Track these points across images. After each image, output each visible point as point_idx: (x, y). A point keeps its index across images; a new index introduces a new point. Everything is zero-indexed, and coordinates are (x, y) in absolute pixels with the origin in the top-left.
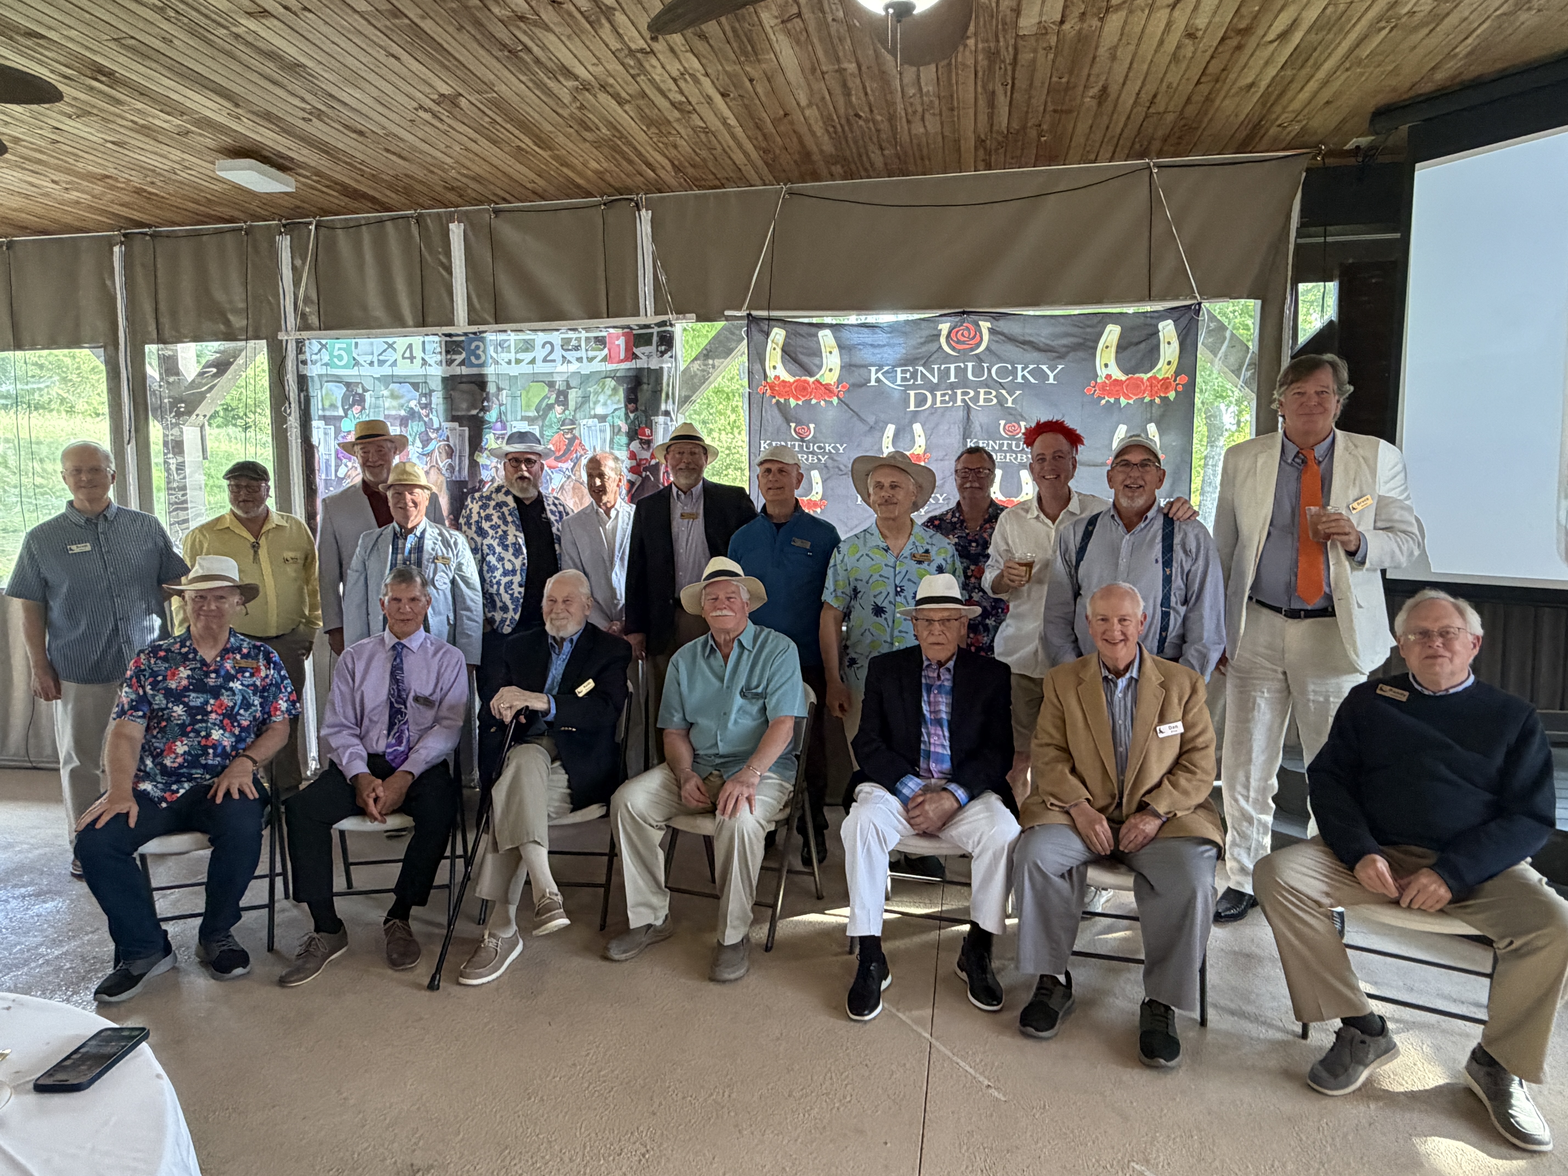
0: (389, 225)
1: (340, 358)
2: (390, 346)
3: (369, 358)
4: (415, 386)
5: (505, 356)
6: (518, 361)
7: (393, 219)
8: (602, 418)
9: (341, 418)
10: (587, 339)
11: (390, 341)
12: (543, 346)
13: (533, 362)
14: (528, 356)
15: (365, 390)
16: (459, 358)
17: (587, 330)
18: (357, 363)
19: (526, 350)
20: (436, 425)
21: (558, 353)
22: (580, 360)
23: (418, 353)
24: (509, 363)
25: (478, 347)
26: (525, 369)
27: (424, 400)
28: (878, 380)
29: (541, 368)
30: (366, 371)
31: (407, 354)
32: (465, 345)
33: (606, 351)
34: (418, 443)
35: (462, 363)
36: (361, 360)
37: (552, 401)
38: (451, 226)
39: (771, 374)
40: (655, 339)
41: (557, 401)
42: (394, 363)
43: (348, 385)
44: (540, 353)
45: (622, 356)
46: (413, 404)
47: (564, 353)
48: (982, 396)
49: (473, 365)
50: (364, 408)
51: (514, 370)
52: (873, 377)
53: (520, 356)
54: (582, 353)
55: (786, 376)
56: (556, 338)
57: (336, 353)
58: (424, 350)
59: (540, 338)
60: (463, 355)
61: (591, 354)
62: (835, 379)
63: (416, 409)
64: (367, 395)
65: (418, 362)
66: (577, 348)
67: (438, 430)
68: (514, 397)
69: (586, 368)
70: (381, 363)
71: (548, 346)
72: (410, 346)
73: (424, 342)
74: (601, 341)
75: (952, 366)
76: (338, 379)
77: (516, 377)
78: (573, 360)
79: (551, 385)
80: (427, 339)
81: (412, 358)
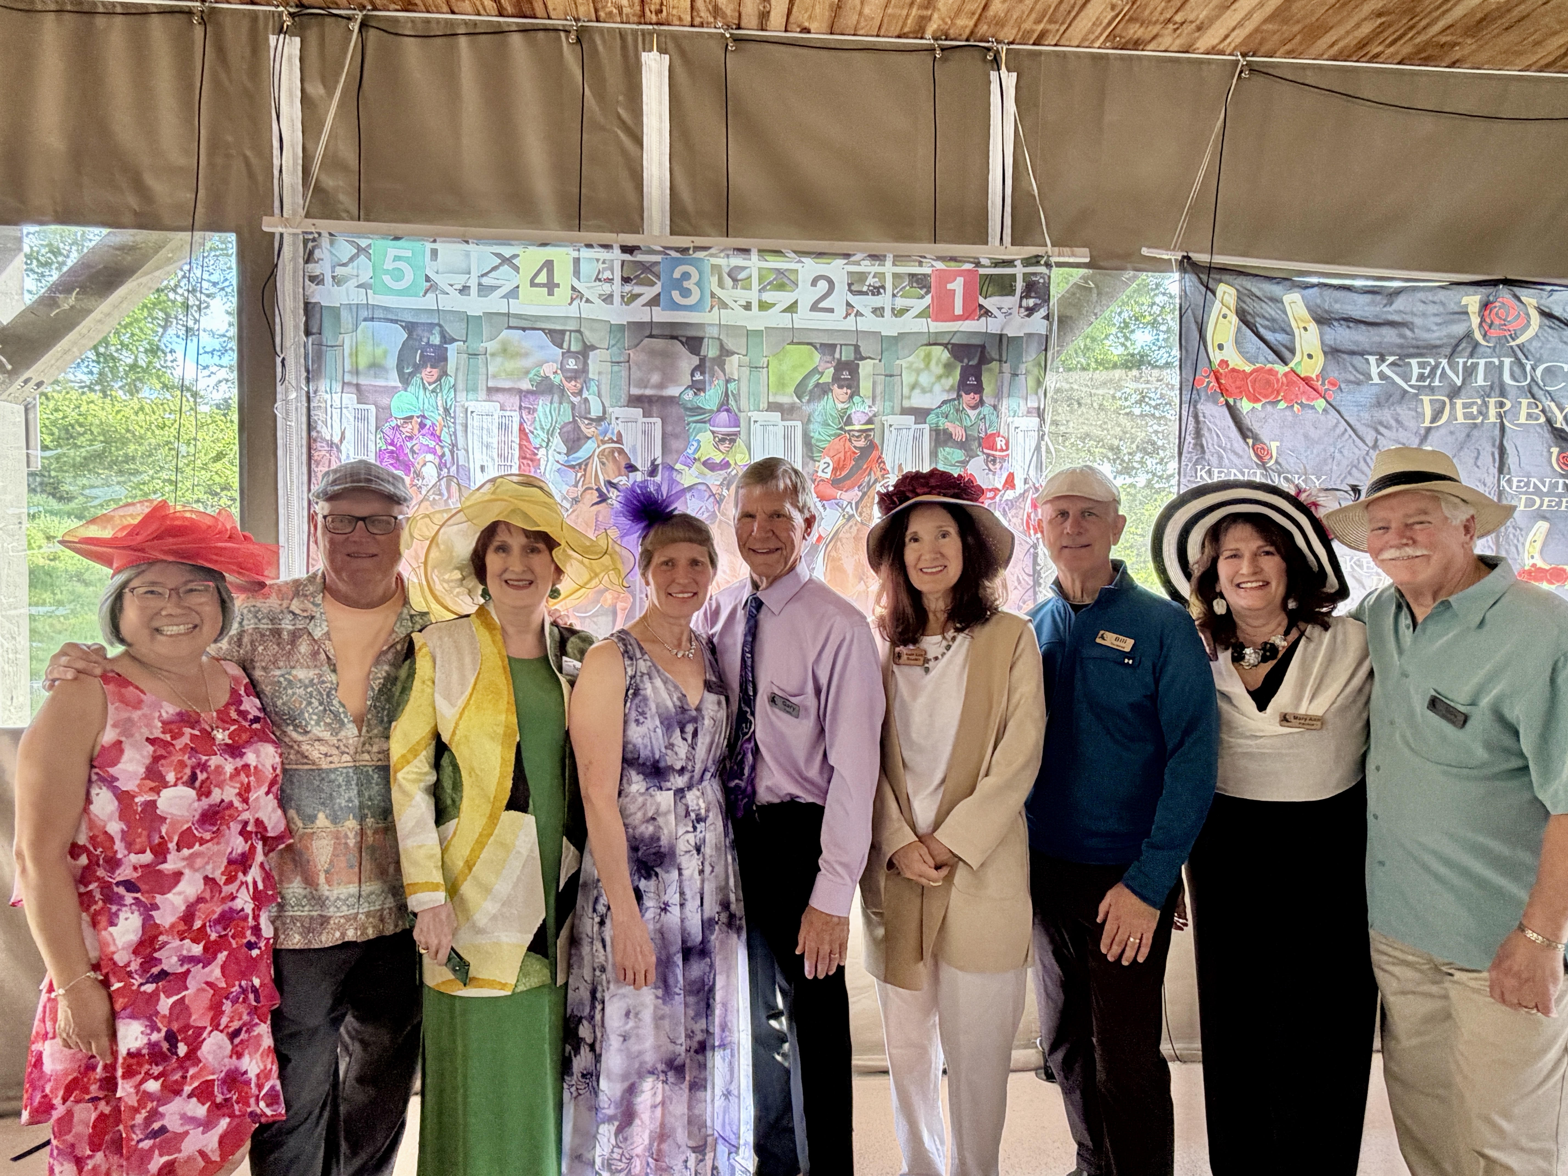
0: (516, 40)
1: (398, 275)
2: (506, 261)
3: (460, 280)
4: (556, 336)
5: (743, 295)
6: (764, 306)
7: (524, 30)
9: (393, 390)
10: (895, 276)
11: (507, 252)
12: (814, 283)
13: (792, 308)
14: (784, 298)
15: (446, 339)
16: (649, 293)
17: (898, 259)
18: (432, 286)
19: (781, 287)
21: (839, 298)
22: (878, 312)
23: (563, 275)
24: (748, 307)
25: (686, 276)
26: (776, 319)
27: (572, 364)
28: (1382, 376)
29: (804, 319)
30: (452, 302)
31: (542, 278)
32: (661, 268)
33: (928, 300)
34: (557, 442)
35: (654, 302)
36: (441, 281)
38: (645, 56)
39: (1216, 357)
40: (1020, 285)
41: (836, 378)
42: (514, 293)
43: (410, 327)
44: (806, 295)
45: (958, 310)
46: (548, 370)
47: (853, 300)
48: (1524, 411)
49: (675, 306)
50: (445, 373)
51: (756, 321)
52: (1374, 371)
53: (769, 296)
54: (884, 300)
55: (1237, 361)
56: (838, 269)
57: (389, 265)
58: (577, 273)
59: (809, 268)
60: (657, 289)
61: (900, 303)
62: (1318, 371)
63: (557, 379)
64: (452, 350)
65: (563, 293)
66: (877, 291)
68: (754, 368)
69: (889, 326)
70: (484, 290)
71: (823, 285)
72: (549, 265)
73: (577, 261)
74: (920, 282)
75: (1482, 362)
76: (390, 317)
77: (758, 333)
78: (867, 312)
80: (585, 253)
81: (551, 286)
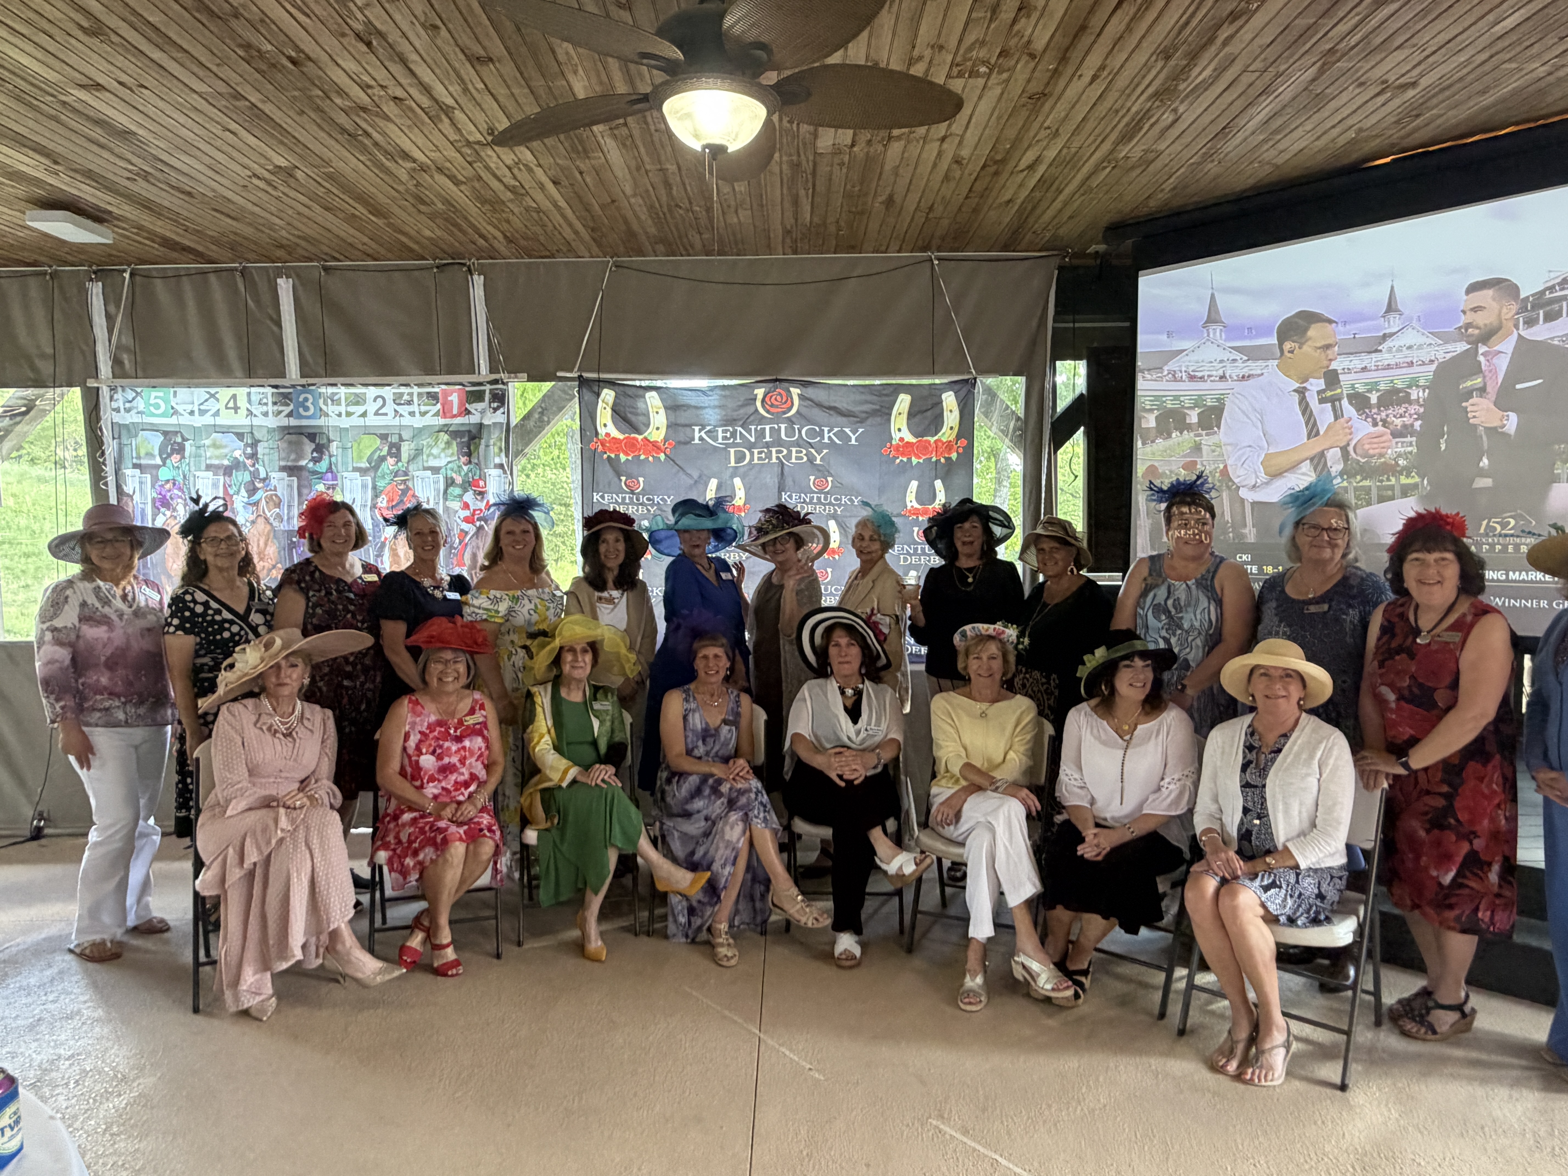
0: (212, 278)
1: (158, 407)
2: (212, 396)
3: (189, 408)
4: (240, 436)
5: (337, 409)
6: (349, 414)
7: (216, 271)
8: (435, 470)
9: (158, 467)
10: (419, 394)
11: (212, 391)
12: (375, 400)
13: (364, 415)
14: (360, 409)
15: (185, 439)
16: (287, 410)
17: (419, 385)
18: (175, 412)
19: (357, 403)
20: (263, 475)
21: (390, 408)
22: (412, 414)
23: (242, 403)
24: (340, 415)
25: (306, 400)
26: (356, 421)
27: (249, 450)
28: (701, 439)
29: (372, 420)
30: (185, 420)
31: (231, 404)
32: (294, 396)
33: (439, 406)
34: (243, 492)
35: (290, 415)
36: (180, 408)
37: (385, 452)
38: (279, 281)
39: (602, 431)
40: (487, 396)
41: (389, 453)
42: (217, 414)
43: (165, 433)
44: (372, 407)
45: (455, 411)
46: (237, 454)
47: (397, 408)
48: (794, 455)
49: (300, 417)
50: (183, 457)
51: (345, 423)
52: (697, 435)
53: (351, 409)
54: (415, 408)
55: (615, 433)
56: (388, 392)
57: (152, 401)
58: (249, 401)
59: (372, 392)
60: (291, 407)
61: (423, 408)
62: (662, 437)
63: (241, 459)
64: (187, 444)
65: (243, 412)
66: (409, 403)
67: (264, 480)
68: (344, 449)
69: (418, 422)
70: (202, 412)
71: (380, 402)
72: (234, 397)
73: (249, 394)
74: (433, 397)
75: (767, 427)
76: (154, 428)
77: (347, 430)
78: (406, 414)
79: (384, 437)
80: (253, 390)
81: (236, 409)
